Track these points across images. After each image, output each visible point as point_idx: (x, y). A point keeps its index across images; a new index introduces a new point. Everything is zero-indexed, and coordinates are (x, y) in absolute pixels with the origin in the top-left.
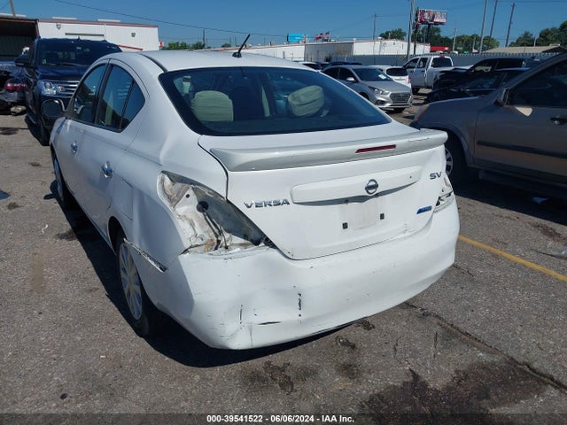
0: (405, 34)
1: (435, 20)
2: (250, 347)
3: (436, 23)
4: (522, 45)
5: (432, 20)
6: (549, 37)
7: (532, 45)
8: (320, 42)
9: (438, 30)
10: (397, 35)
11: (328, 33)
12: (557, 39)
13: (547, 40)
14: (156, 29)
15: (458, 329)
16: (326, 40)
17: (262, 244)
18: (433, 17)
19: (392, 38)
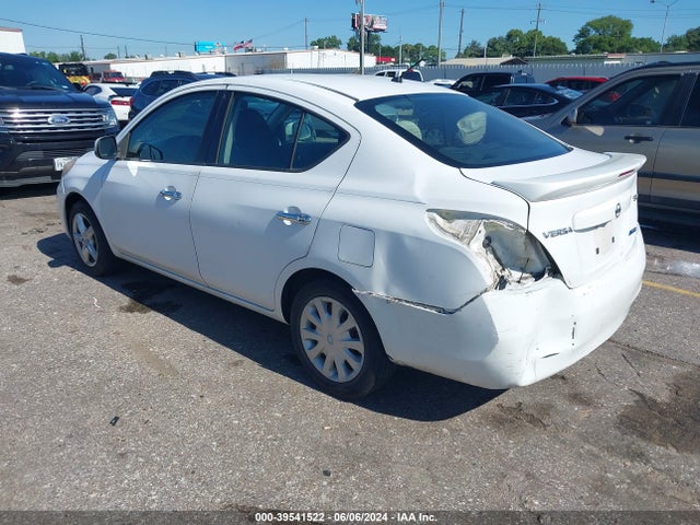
0: (340, 43)
1: (376, 26)
2: (533, 382)
3: (376, 30)
4: (471, 56)
5: (371, 27)
6: (497, 46)
7: (482, 56)
8: (241, 52)
9: (377, 38)
10: (332, 43)
11: (251, 41)
12: (507, 50)
13: (495, 50)
14: (20, 34)
15: (636, 349)
16: (251, 50)
17: (546, 275)
18: (372, 23)
19: (328, 47)
